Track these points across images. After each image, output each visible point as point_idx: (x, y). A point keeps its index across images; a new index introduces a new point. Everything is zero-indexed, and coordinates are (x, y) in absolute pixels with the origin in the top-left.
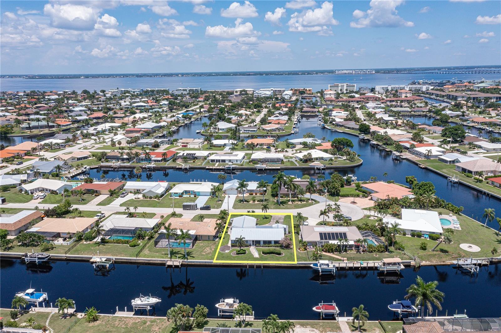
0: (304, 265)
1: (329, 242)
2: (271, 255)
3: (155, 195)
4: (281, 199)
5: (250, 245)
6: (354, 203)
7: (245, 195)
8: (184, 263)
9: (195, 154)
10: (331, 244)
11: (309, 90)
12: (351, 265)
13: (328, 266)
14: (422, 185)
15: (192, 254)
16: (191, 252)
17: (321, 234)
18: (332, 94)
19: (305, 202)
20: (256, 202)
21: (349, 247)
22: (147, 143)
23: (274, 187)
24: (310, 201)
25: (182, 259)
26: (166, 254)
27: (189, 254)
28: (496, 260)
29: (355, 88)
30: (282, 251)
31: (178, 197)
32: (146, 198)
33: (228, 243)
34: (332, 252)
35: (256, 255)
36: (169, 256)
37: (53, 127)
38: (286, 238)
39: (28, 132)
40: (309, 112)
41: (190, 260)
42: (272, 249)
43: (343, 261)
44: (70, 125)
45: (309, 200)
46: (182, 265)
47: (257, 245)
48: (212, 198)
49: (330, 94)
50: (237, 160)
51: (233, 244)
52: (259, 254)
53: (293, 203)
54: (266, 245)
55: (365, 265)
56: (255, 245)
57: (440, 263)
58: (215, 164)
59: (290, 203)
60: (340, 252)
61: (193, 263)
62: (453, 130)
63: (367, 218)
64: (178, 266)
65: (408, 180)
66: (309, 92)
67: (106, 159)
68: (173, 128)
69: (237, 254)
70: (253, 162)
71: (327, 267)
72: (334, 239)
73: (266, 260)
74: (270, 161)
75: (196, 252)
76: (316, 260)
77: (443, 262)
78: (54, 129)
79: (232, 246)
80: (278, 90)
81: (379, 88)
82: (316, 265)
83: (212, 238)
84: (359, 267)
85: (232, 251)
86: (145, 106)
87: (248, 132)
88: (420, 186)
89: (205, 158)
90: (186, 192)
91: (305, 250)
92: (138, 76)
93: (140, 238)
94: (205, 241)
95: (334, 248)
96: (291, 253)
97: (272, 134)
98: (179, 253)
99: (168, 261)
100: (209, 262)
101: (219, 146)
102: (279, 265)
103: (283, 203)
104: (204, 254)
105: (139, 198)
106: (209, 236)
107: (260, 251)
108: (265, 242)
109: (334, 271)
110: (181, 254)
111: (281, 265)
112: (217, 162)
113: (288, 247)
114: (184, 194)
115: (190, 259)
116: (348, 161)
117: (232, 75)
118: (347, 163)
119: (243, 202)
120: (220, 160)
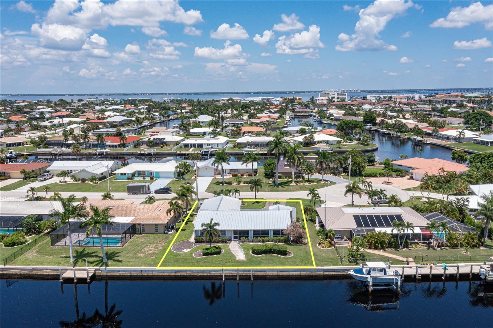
0: (334, 273)
1: (374, 230)
2: (268, 255)
3: (90, 177)
4: (279, 181)
5: (230, 240)
6: (388, 183)
7: (225, 177)
8: (98, 273)
9: (164, 139)
10: (380, 233)
11: (299, 99)
12: (425, 271)
13: (385, 273)
14: (485, 156)
15: (118, 256)
16: (118, 253)
17: (356, 218)
18: (324, 99)
19: (315, 183)
20: (242, 184)
21: (412, 239)
23: (269, 163)
24: (322, 182)
25: (97, 265)
26: (66, 257)
27: (110, 256)
29: (346, 96)
30: (289, 248)
31: (127, 180)
32: (76, 181)
33: (190, 237)
34: (383, 248)
35: (240, 255)
36: (72, 260)
38: (294, 226)
40: (302, 112)
41: (114, 268)
42: (270, 244)
43: (408, 264)
45: (321, 180)
46: (94, 277)
47: (242, 238)
48: (176, 181)
49: (322, 99)
50: (218, 144)
51: (198, 238)
52: (246, 254)
53: (297, 184)
54: (259, 238)
55: (452, 270)
56: (240, 239)
58: (190, 149)
59: (293, 184)
60: (396, 247)
61: (117, 274)
62: (478, 115)
63: (418, 200)
64: (85, 279)
65: (456, 155)
66: (298, 101)
67: (45, 145)
69: (204, 255)
70: (239, 146)
71: (382, 274)
72: (381, 225)
73: (259, 264)
74: (261, 146)
75: (128, 253)
76: (356, 262)
79: (197, 241)
80: (267, 99)
81: (371, 97)
82: (360, 271)
83: (161, 229)
84: (442, 275)
85: (196, 250)
86: (121, 109)
88: (482, 159)
89: (177, 143)
90: (140, 173)
91: (330, 246)
93: (30, 232)
94: (150, 235)
95: (387, 241)
96: (306, 252)
98: (94, 254)
99: (67, 270)
100: (148, 271)
101: (197, 134)
102: (285, 273)
103: (281, 184)
104: (142, 255)
105: (66, 182)
106: (156, 225)
107: (248, 249)
108: (257, 233)
109: (399, 284)
110: (97, 256)
111: (287, 274)
112: (191, 147)
113: (299, 240)
114: (136, 175)
115: (112, 265)
116: (360, 145)
118: (360, 147)
119: (223, 184)
120: (195, 144)
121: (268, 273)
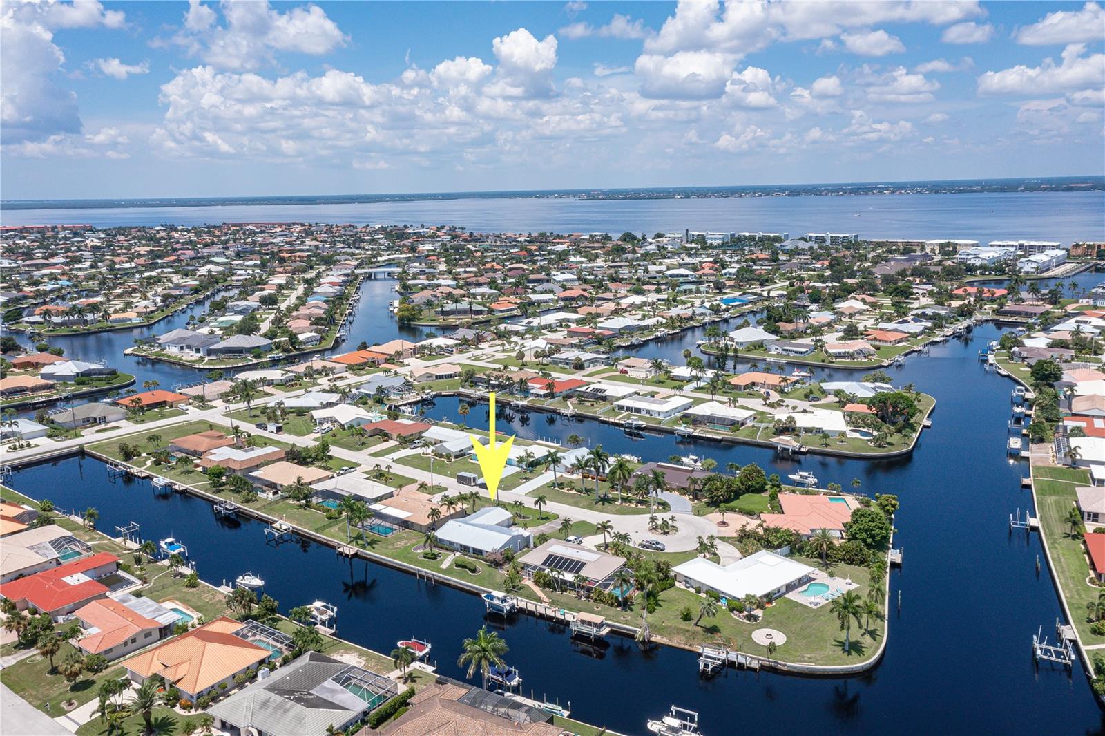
3: (446, 453)
6: (723, 524)
7: (574, 477)
9: (605, 391)
15: (376, 544)
16: (379, 541)
20: (573, 492)
22: (567, 359)
24: (655, 507)
25: (360, 547)
27: (372, 543)
28: (785, 668)
32: (435, 456)
35: (446, 565)
36: (350, 540)
37: (479, 312)
39: (441, 320)
44: (513, 309)
46: (356, 555)
48: (522, 472)
52: (450, 565)
57: (683, 646)
58: (621, 414)
59: (619, 502)
67: (471, 382)
68: (660, 332)
69: (425, 557)
71: (500, 602)
72: (560, 568)
74: (717, 423)
75: (384, 543)
77: (690, 645)
78: (480, 317)
83: (424, 529)
86: (687, 276)
87: (788, 355)
92: (794, 192)
94: (415, 532)
97: (833, 362)
103: (607, 500)
105: (427, 454)
108: (475, 551)
112: (627, 411)
116: (872, 444)
117: (1021, 191)
119: (555, 487)
121: (451, 582)
